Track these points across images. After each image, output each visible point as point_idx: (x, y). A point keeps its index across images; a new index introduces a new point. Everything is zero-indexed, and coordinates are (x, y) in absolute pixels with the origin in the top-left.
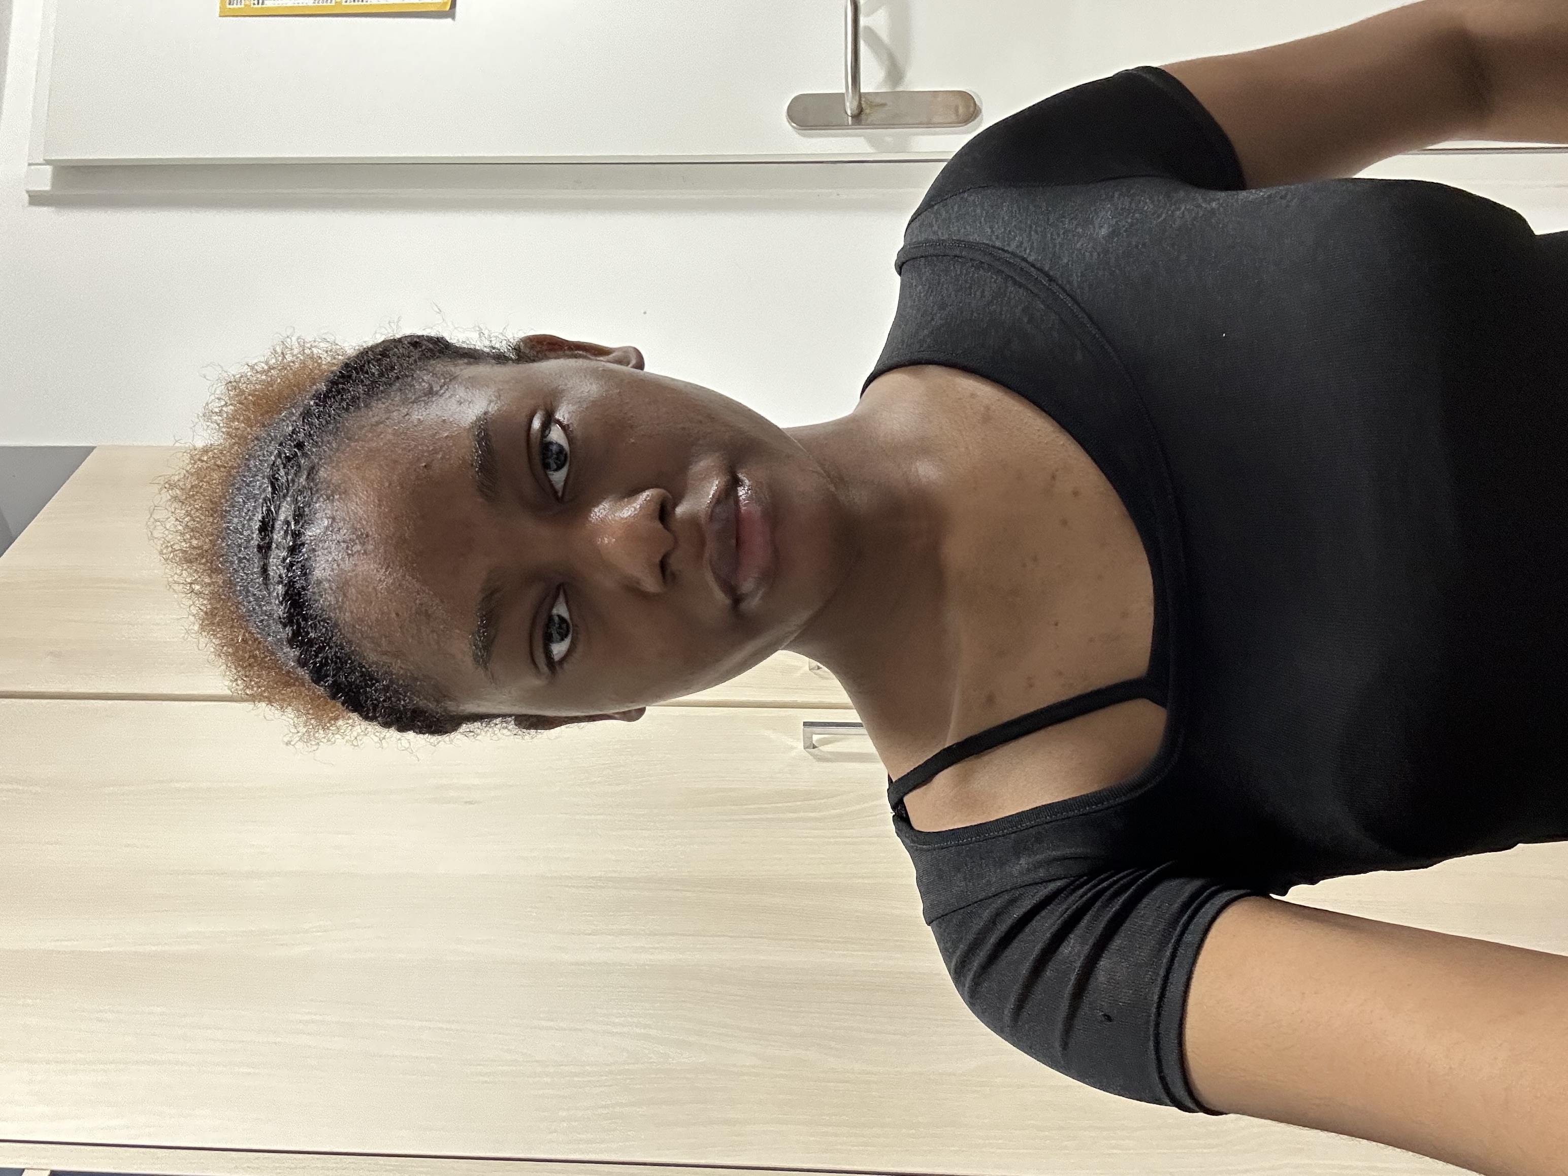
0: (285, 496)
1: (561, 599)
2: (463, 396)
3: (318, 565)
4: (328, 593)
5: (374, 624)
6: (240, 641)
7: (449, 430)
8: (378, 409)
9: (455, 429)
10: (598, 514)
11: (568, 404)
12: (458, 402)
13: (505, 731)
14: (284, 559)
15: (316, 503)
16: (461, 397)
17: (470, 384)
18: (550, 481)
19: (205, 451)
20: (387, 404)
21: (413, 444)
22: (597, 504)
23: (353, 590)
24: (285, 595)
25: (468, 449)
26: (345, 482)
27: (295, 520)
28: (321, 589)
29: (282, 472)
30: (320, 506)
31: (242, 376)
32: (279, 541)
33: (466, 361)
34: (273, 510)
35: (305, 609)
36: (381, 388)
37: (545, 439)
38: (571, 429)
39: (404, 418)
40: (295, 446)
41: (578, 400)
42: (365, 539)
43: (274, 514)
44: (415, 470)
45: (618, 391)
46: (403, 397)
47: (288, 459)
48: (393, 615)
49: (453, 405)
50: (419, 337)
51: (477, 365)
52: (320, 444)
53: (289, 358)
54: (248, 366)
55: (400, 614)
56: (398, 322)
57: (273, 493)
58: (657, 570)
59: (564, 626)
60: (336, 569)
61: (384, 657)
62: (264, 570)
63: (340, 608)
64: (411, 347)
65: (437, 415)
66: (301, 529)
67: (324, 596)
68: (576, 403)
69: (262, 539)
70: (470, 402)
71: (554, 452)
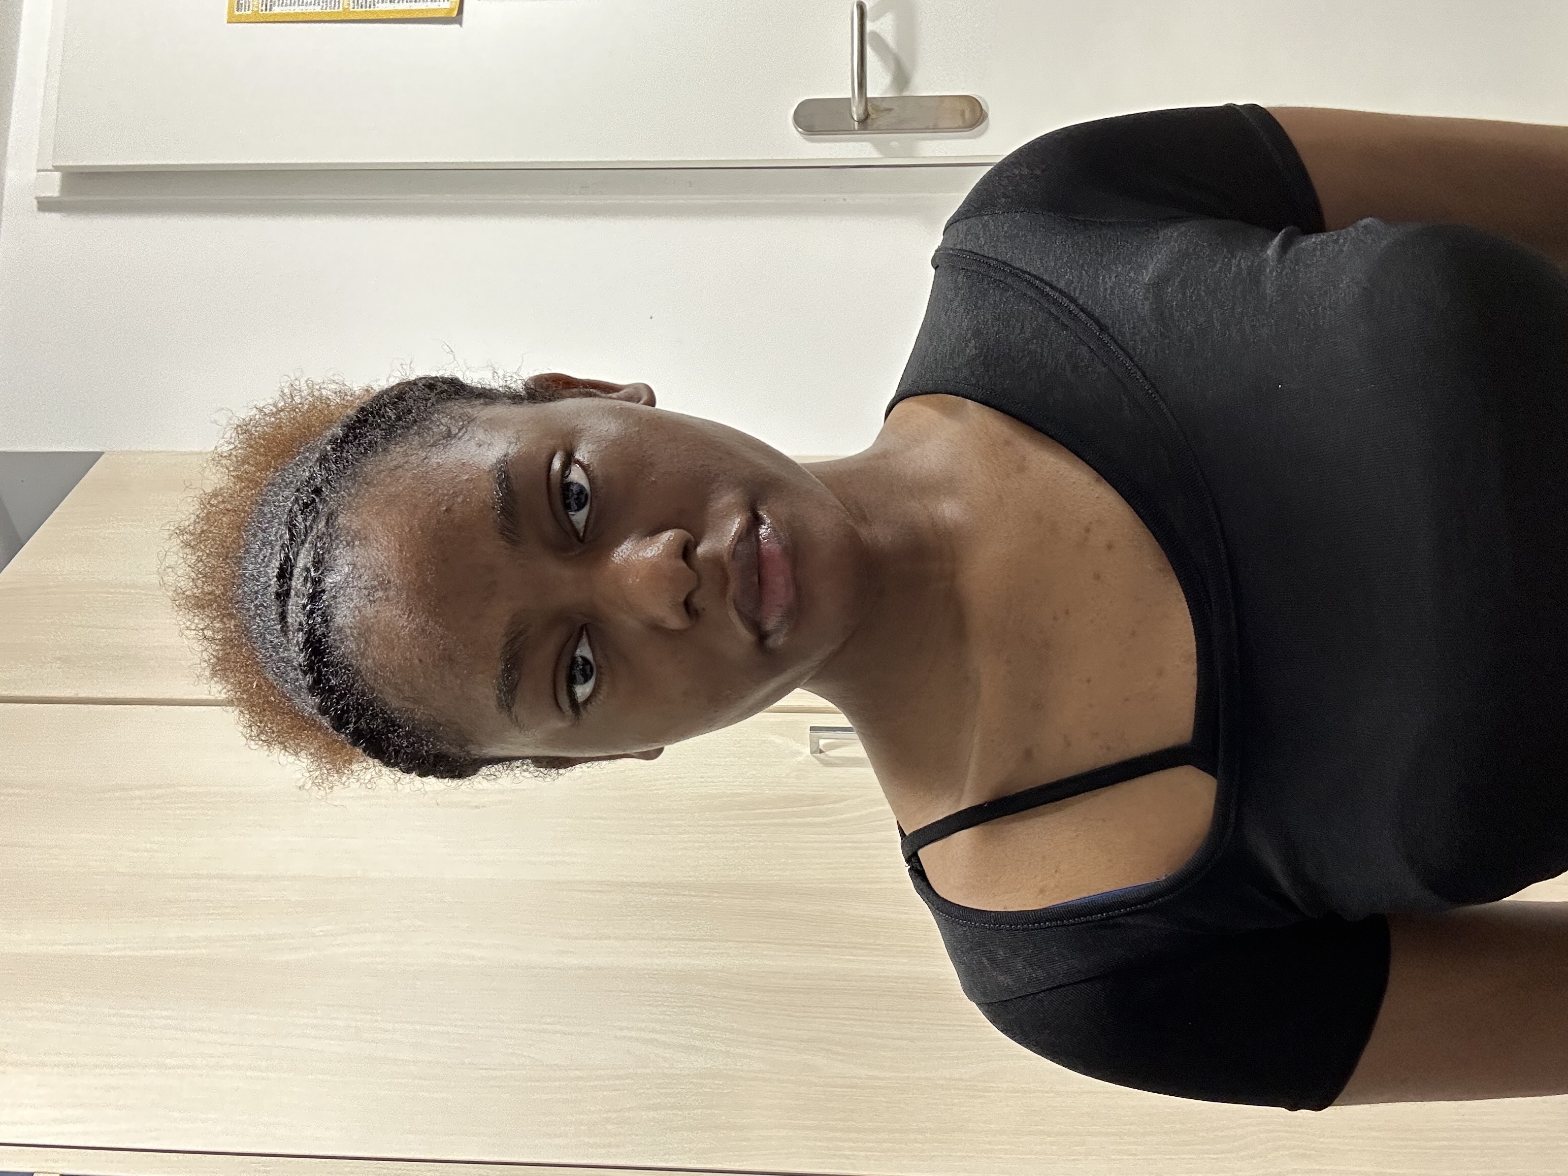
0: (303, 543)
1: (584, 640)
2: (483, 439)
3: (339, 613)
4: (351, 641)
5: (396, 671)
6: (254, 687)
7: (468, 473)
8: (396, 454)
9: (475, 472)
10: (621, 554)
11: (588, 443)
12: (478, 444)
13: (526, 774)
14: (304, 606)
15: (336, 549)
16: (480, 440)
17: (488, 425)
18: (570, 522)
19: (215, 495)
20: (405, 448)
21: (433, 488)
22: (619, 544)
23: (375, 637)
24: (304, 642)
25: (490, 492)
26: (365, 528)
27: (314, 566)
28: (343, 637)
29: (300, 518)
30: (340, 552)
31: (251, 420)
32: (299, 588)
33: (482, 401)
34: (291, 556)
35: (326, 656)
36: (399, 431)
37: (567, 480)
38: (591, 469)
39: (423, 462)
40: (313, 492)
41: (597, 440)
42: (387, 584)
43: (293, 561)
44: (436, 513)
45: (637, 429)
46: (422, 440)
47: (306, 505)
48: (417, 661)
49: (472, 447)
50: (433, 378)
51: (494, 406)
52: (338, 489)
53: (297, 400)
54: (257, 408)
55: (424, 660)
56: (410, 364)
57: (291, 539)
58: (682, 610)
59: (588, 667)
60: (358, 616)
61: (406, 704)
62: (283, 617)
63: (362, 654)
64: (426, 389)
65: (456, 458)
66: (320, 576)
67: (345, 643)
68: (595, 442)
69: (281, 586)
70: (489, 445)
71: (574, 492)
